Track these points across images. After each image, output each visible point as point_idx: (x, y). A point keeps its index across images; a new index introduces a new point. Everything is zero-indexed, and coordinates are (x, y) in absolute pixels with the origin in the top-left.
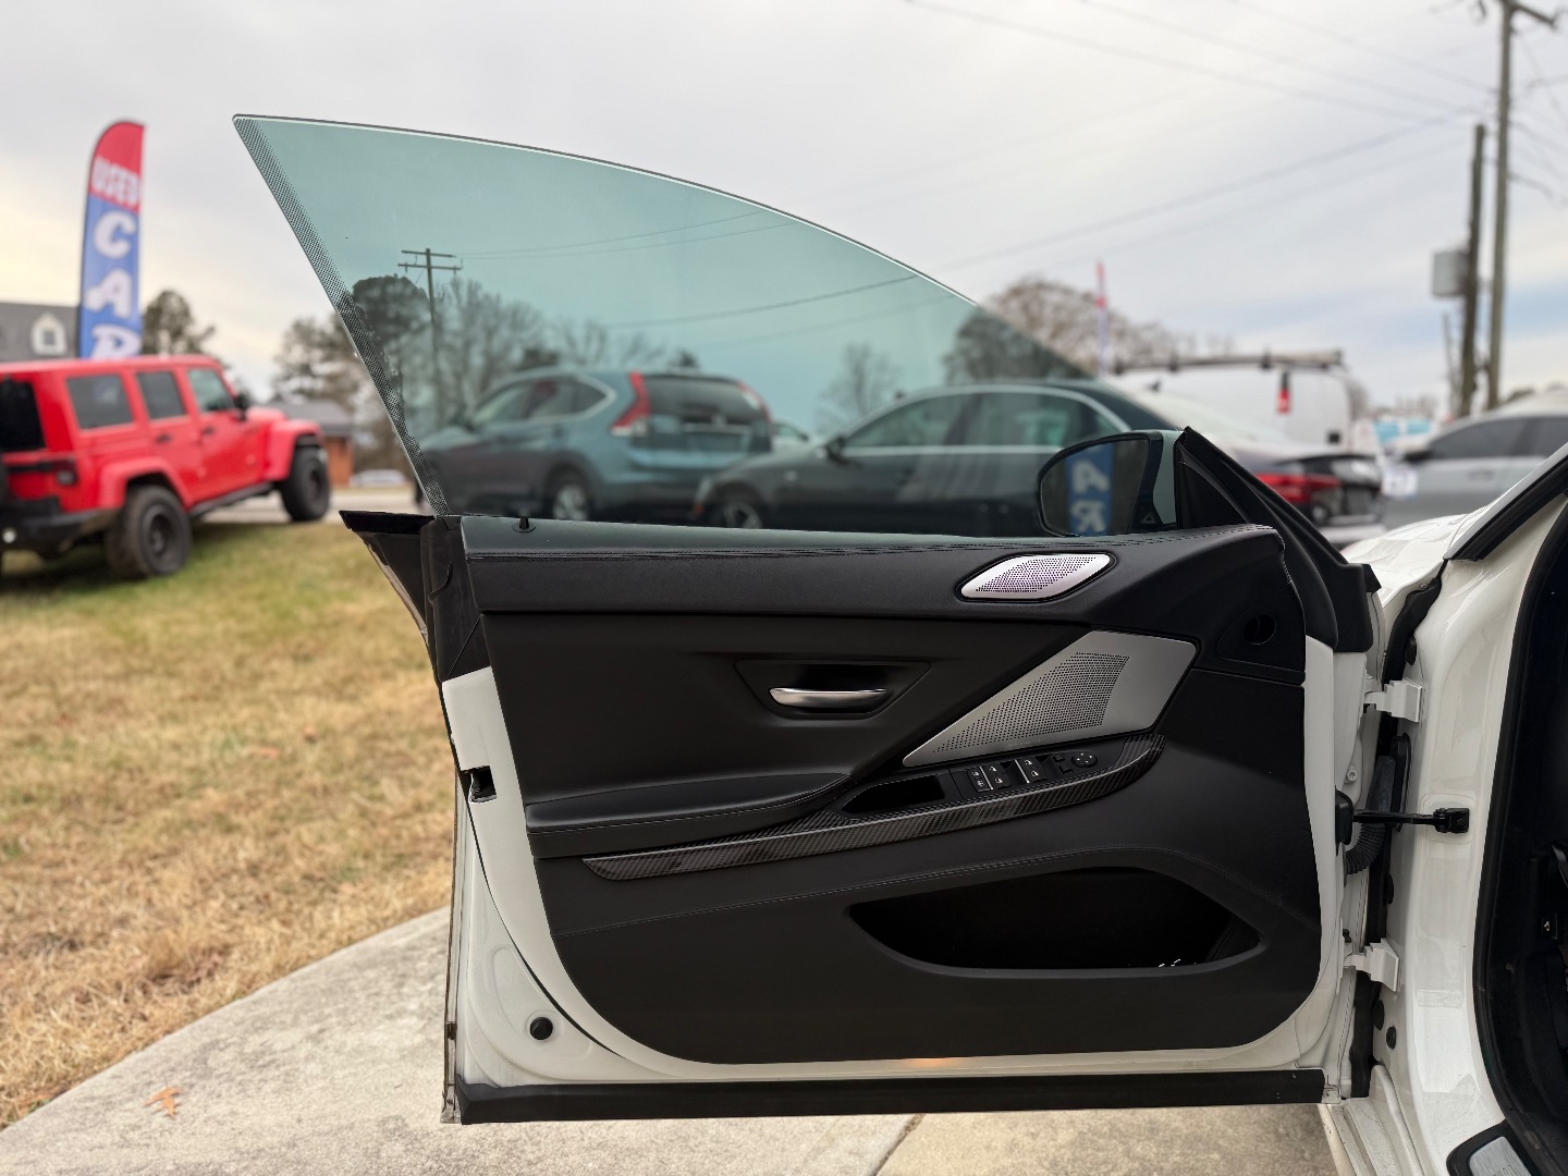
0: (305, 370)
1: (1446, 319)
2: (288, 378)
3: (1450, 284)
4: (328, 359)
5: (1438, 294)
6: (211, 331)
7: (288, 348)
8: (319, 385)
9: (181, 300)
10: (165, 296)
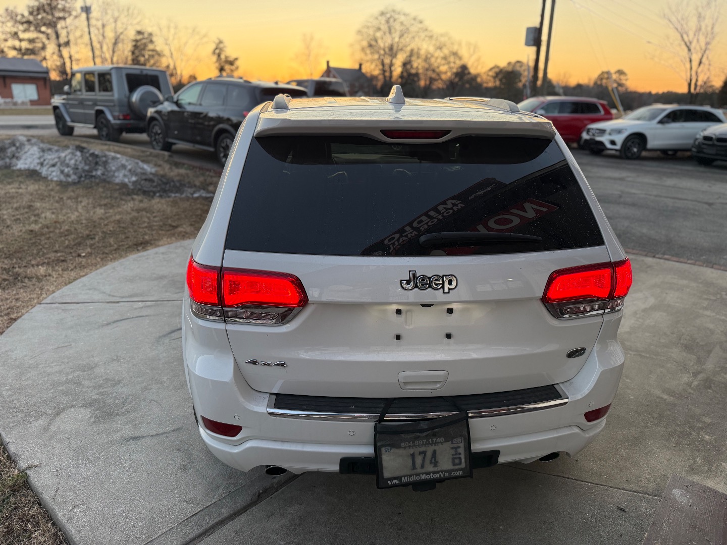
5: (527, 44)
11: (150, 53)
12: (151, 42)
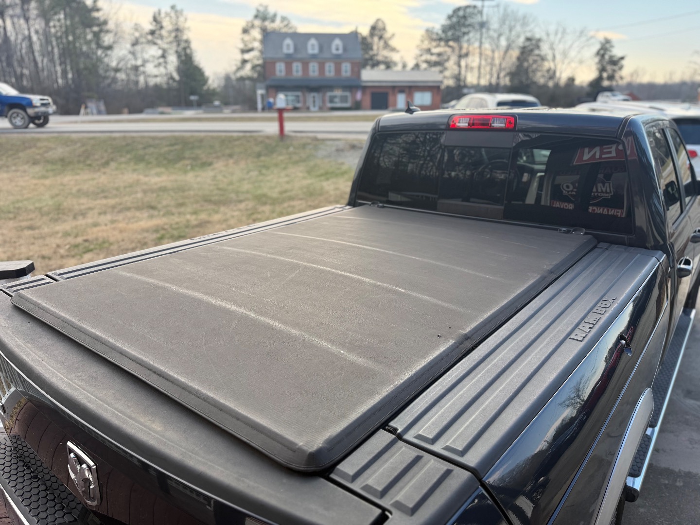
0: (429, 51)
2: (421, 55)
4: (438, 46)
6: (393, 35)
7: (422, 41)
8: (434, 58)
9: (383, 23)
10: (378, 20)
11: (535, 58)
12: (538, 47)
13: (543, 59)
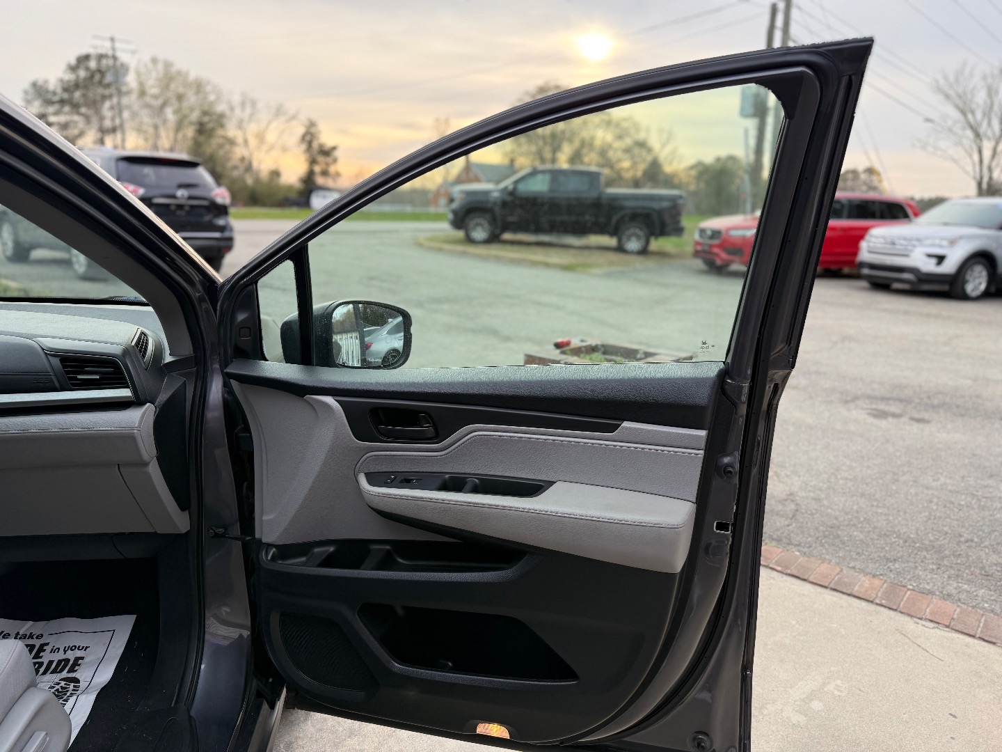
1: (746, 132)
3: (750, 110)
4: (60, 112)
5: (744, 114)
13: (232, 142)
